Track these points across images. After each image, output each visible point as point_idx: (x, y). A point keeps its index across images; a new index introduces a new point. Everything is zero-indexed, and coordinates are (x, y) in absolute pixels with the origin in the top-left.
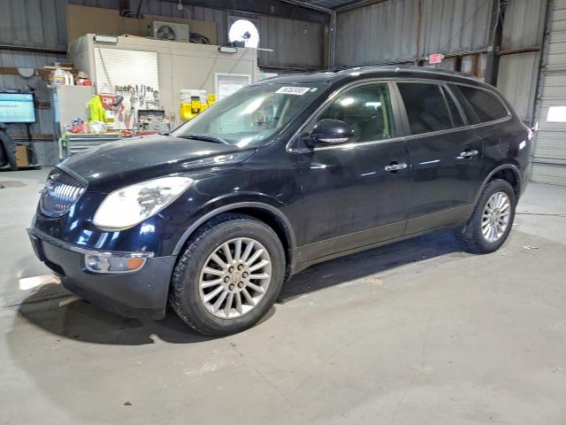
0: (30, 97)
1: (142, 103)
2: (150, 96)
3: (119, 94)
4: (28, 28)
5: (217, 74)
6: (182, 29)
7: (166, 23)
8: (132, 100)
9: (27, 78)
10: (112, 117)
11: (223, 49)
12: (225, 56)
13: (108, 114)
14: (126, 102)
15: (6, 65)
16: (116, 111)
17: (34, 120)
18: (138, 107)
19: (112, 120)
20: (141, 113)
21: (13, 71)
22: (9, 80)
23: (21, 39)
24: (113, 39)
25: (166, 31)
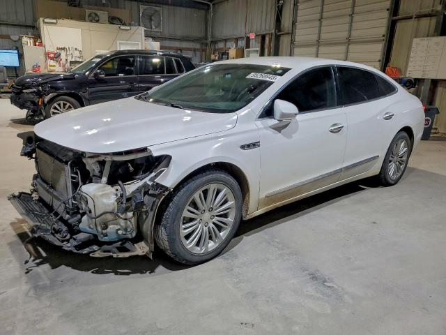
0: (16, 51)
1: (72, 58)
2: (77, 53)
3: (58, 51)
4: (16, 13)
5: (118, 42)
6: (103, 15)
7: (94, 11)
8: (67, 55)
9: (15, 41)
10: (55, 64)
11: (122, 27)
12: (124, 32)
13: (52, 62)
14: (63, 56)
15: (4, 34)
16: (57, 61)
17: (18, 65)
18: (70, 59)
19: (54, 66)
20: (71, 63)
21: (8, 37)
22: (5, 42)
23: (12, 19)
24: (54, 21)
25: (94, 16)
